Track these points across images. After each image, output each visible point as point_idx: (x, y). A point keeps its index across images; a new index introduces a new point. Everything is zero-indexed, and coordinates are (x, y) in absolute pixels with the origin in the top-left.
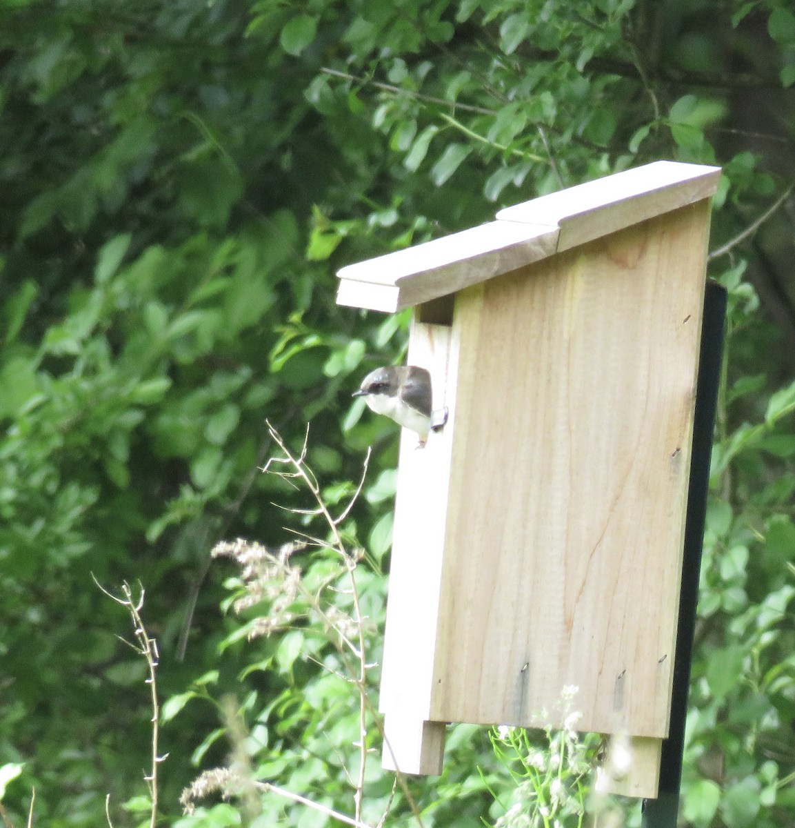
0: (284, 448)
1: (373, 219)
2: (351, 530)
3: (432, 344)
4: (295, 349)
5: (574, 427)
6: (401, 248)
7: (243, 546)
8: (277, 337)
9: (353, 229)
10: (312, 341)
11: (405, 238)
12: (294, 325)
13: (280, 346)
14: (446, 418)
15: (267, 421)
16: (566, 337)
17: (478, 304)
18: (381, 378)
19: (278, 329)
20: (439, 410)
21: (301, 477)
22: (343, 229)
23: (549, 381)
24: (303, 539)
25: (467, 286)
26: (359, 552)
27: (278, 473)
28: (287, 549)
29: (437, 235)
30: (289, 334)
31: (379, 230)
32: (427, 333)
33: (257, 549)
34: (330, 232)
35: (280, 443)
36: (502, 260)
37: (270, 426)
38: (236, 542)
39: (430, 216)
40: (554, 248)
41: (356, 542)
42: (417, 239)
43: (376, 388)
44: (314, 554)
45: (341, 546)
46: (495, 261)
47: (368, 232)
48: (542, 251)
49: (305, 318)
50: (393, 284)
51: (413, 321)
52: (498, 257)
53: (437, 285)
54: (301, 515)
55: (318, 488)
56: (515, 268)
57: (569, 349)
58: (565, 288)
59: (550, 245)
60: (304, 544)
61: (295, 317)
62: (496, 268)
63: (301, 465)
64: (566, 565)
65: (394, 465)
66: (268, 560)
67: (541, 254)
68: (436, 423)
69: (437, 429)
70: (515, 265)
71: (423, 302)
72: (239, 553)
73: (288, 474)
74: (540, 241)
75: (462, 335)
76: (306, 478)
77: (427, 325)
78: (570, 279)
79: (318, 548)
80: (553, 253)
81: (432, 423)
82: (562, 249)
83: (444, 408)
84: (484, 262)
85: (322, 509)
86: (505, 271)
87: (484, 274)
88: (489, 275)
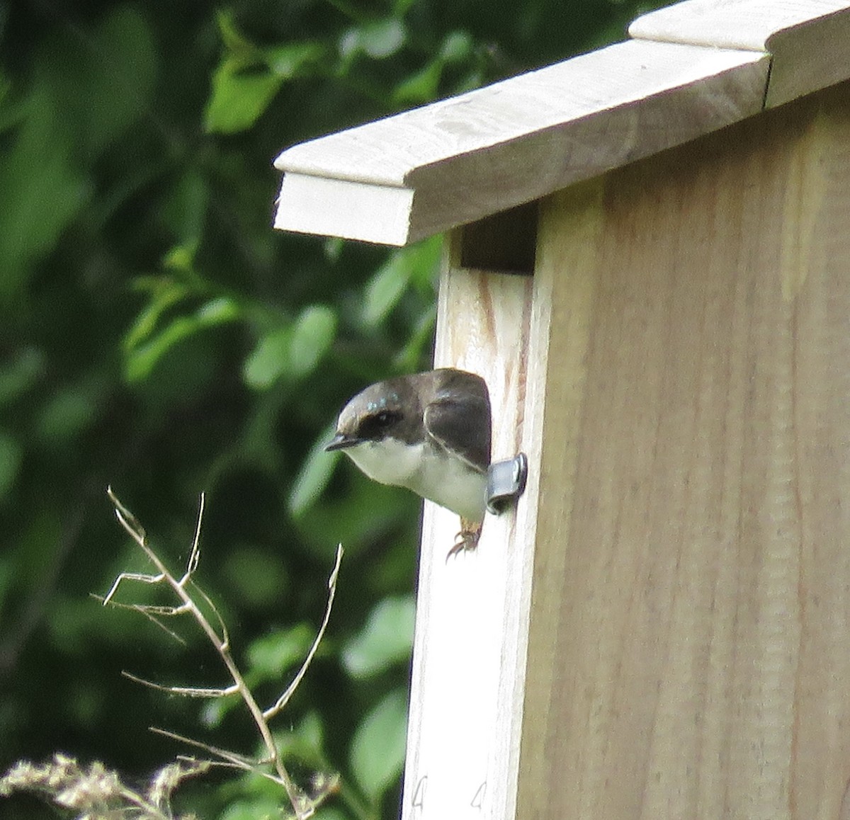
0: (148, 551)
1: (350, 43)
2: (311, 735)
3: (489, 315)
4: (179, 329)
5: (806, 497)
6: (415, 103)
7: (69, 771)
8: (139, 302)
9: (305, 64)
10: (218, 311)
11: (422, 82)
12: (177, 275)
13: (145, 322)
14: (522, 478)
15: (109, 491)
16: (787, 296)
17: (591, 224)
18: (383, 401)
19: (141, 283)
20: (505, 463)
21: (189, 616)
22: (285, 64)
23: (751, 395)
24: (203, 755)
25: (563, 185)
26: (326, 782)
27: (136, 607)
28: (167, 777)
29: (493, 75)
30: (166, 294)
31: (364, 63)
32: (477, 294)
33: (101, 777)
34: (258, 69)
35: (141, 541)
36: (643, 128)
37: (118, 502)
38: (55, 764)
39: (479, 31)
40: (759, 99)
41: (321, 761)
42: (449, 85)
43: (372, 428)
44: (226, 789)
45: (282, 771)
46: (627, 129)
47: (341, 70)
48: (733, 108)
49: (199, 261)
50: (400, 180)
51: (446, 265)
52: (633, 120)
53: (500, 184)
54: (201, 702)
55: (226, 640)
56: (672, 143)
57: (794, 324)
58: (783, 190)
59: (750, 93)
60: (205, 765)
61: (179, 257)
62: (628, 145)
63: (187, 588)
64: (792, 805)
65: (408, 586)
66: (126, 802)
67: (730, 112)
68: (499, 492)
69: (504, 504)
70: (672, 139)
71: (467, 221)
72: (61, 787)
73: (160, 610)
74: (727, 82)
75: (554, 295)
76: (200, 616)
77: (478, 273)
78: (794, 167)
79: (235, 774)
80: (757, 110)
81: (491, 491)
82: (777, 100)
83: (517, 457)
84: (603, 131)
85: (239, 687)
86: (648, 152)
87: (604, 158)
88: (614, 162)
